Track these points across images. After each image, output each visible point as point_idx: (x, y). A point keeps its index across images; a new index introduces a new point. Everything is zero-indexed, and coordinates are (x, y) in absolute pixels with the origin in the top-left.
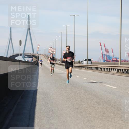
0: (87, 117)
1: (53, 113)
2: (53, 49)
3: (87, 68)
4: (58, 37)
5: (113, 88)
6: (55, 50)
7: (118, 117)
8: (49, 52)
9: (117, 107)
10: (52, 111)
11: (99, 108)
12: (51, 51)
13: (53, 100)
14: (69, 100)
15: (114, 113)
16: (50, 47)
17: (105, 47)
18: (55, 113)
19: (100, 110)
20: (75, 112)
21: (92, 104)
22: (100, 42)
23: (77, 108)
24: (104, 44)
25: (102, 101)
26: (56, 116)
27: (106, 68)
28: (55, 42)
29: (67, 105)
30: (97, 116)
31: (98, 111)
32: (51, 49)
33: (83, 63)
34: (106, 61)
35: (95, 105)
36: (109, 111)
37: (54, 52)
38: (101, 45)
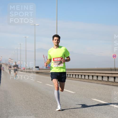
0: (34, 107)
1: (10, 105)
2: (11, 59)
3: (35, 72)
4: (15, 51)
5: (52, 86)
6: (13, 61)
7: (54, 107)
8: (9, 62)
9: (53, 100)
10: (10, 103)
11: (42, 101)
12: (10, 61)
13: (10, 96)
14: (22, 95)
15: (51, 104)
16: (9, 59)
17: (47, 58)
18: (11, 105)
19: (42, 102)
20: (25, 104)
21: (37, 98)
22: (44, 56)
23: (27, 101)
24: (46, 56)
25: (44, 95)
26: (12, 107)
27: (47, 73)
28: (13, 55)
29: (20, 99)
30: (40, 106)
31: (41, 102)
32: (10, 59)
33: (33, 69)
34: (48, 68)
35: (39, 98)
36: (49, 102)
37: (12, 61)
38: (44, 57)
